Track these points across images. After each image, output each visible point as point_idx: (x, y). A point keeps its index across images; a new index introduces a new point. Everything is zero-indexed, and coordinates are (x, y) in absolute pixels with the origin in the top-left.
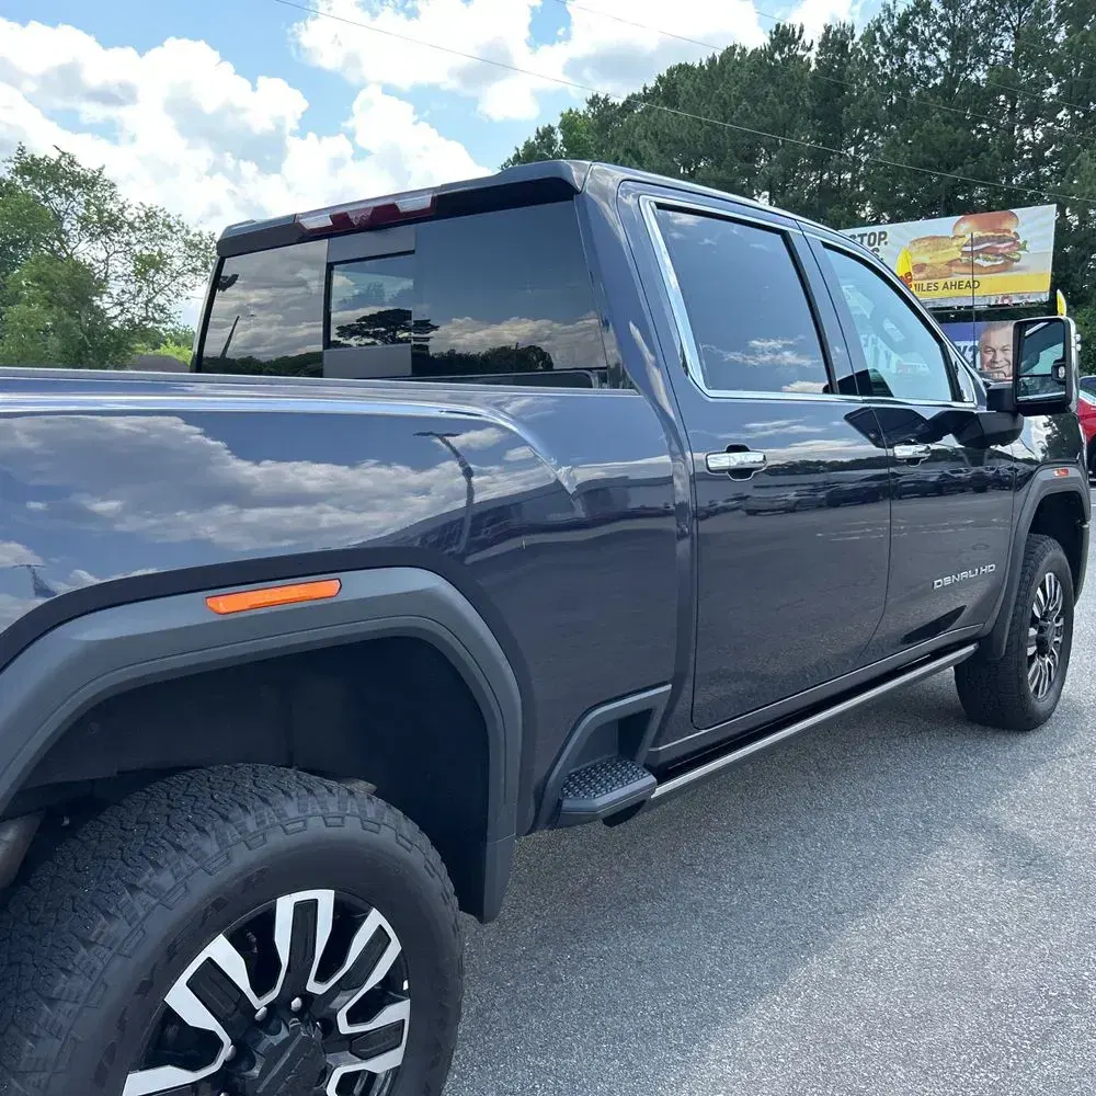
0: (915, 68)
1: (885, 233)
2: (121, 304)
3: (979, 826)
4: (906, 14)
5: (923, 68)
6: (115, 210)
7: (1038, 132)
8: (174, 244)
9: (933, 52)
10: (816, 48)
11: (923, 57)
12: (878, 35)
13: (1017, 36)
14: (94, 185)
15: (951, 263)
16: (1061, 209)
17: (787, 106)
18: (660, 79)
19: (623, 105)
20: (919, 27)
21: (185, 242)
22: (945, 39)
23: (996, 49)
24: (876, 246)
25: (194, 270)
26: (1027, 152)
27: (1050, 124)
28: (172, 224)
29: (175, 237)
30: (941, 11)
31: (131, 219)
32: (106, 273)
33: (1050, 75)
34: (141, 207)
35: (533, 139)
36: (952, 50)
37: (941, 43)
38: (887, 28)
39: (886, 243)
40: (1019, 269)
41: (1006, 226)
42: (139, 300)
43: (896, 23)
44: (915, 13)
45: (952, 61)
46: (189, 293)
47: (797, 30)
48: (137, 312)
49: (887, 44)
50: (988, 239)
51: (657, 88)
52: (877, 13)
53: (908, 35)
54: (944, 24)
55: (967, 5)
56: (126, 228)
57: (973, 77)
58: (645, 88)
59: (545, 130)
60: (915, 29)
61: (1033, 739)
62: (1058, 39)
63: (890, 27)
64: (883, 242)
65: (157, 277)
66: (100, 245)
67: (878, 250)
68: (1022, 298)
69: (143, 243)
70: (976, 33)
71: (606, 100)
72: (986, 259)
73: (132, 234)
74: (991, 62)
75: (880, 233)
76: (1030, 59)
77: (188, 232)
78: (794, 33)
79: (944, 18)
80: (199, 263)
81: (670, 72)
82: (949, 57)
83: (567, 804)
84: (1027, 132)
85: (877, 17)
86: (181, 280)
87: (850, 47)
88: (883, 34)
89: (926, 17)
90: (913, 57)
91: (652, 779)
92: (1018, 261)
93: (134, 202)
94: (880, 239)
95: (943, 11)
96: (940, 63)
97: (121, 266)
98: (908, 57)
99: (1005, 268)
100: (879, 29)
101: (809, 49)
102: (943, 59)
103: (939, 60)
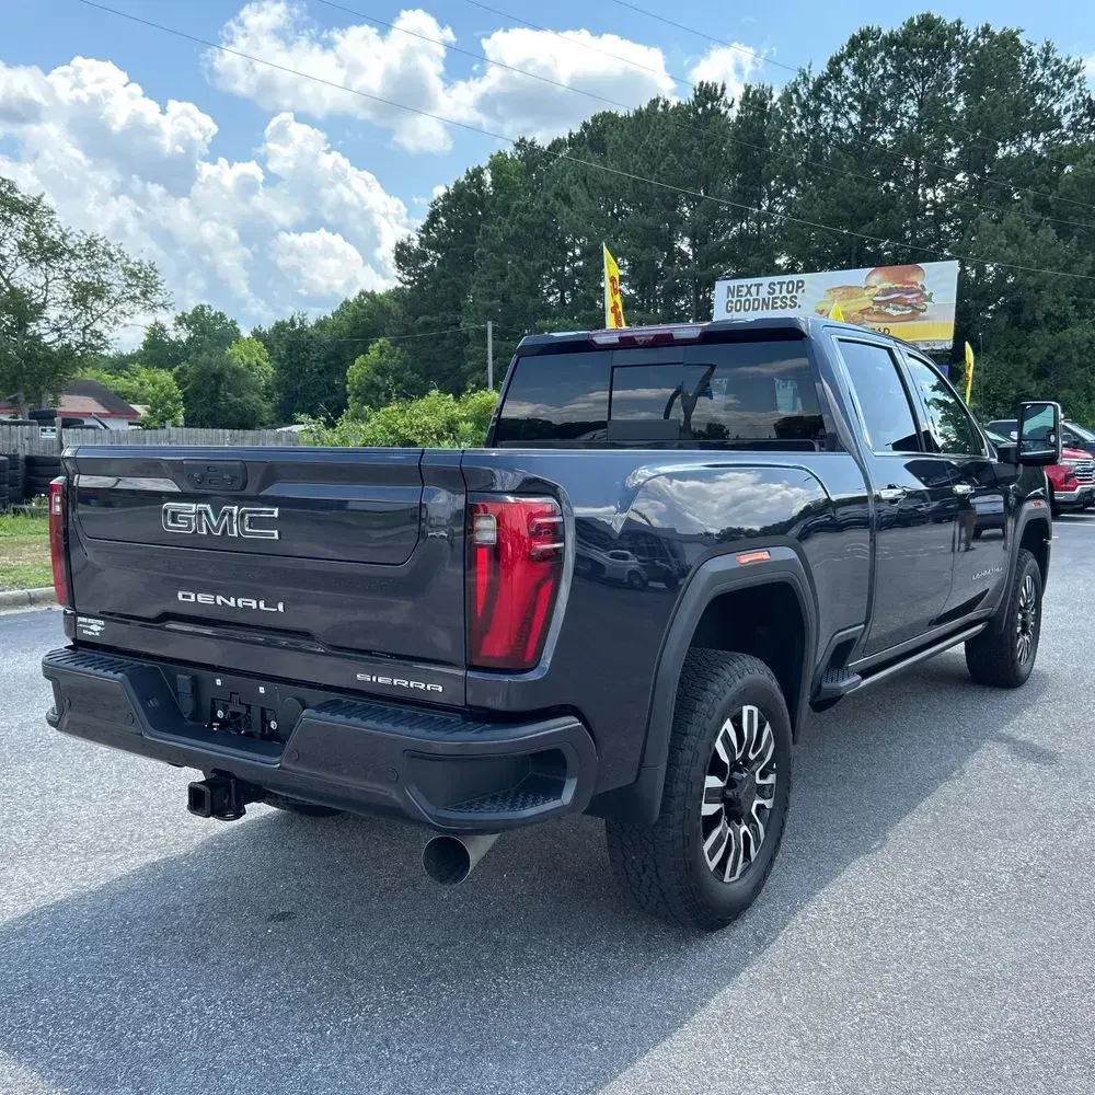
0: (828, 129)
1: (803, 282)
2: (58, 330)
3: (1000, 739)
4: (820, 79)
5: (834, 128)
6: (57, 237)
7: (939, 191)
8: (113, 273)
9: (845, 114)
10: (737, 106)
11: (836, 119)
12: (794, 96)
13: (921, 104)
14: (32, 211)
15: (862, 312)
16: (962, 266)
17: (710, 159)
18: (585, 126)
19: (549, 149)
20: (831, 91)
21: (125, 270)
22: (856, 104)
23: (903, 115)
24: (794, 293)
25: (132, 298)
26: (930, 210)
27: (949, 185)
28: (112, 251)
29: (114, 265)
30: (852, 78)
31: (71, 246)
32: (45, 299)
33: (950, 140)
34: (81, 235)
35: (463, 179)
36: (863, 114)
37: (852, 107)
38: (803, 91)
39: (803, 291)
40: (924, 319)
41: (913, 278)
42: (76, 326)
43: (811, 86)
44: (828, 78)
45: (862, 124)
46: (127, 320)
47: (719, 88)
48: (73, 337)
49: (804, 106)
50: (897, 290)
51: (582, 134)
52: (794, 77)
53: (823, 98)
54: (856, 90)
55: (875, 73)
56: (67, 256)
57: (880, 139)
58: (570, 134)
59: (474, 170)
60: (828, 94)
61: (1020, 692)
62: (958, 108)
63: (805, 90)
64: (800, 290)
65: (96, 304)
66: (39, 271)
67: (796, 298)
68: (928, 345)
69: (84, 270)
70: (883, 99)
71: (532, 143)
72: (894, 309)
73: (72, 261)
74: (898, 126)
75: (798, 282)
76: (931, 125)
77: (128, 262)
78: (716, 90)
79: (855, 84)
80: (138, 292)
81: (595, 119)
82: (859, 120)
83: (824, 685)
84: (929, 191)
85: (794, 80)
86: (119, 307)
87: (768, 107)
88: (799, 96)
89: (838, 82)
90: (826, 119)
91: (859, 677)
92: (925, 311)
93: (76, 229)
94: (798, 287)
95: (853, 78)
96: (851, 126)
97: (60, 291)
98: (822, 118)
99: (913, 317)
100: (796, 91)
101: (731, 106)
102: (854, 122)
103: (850, 123)
